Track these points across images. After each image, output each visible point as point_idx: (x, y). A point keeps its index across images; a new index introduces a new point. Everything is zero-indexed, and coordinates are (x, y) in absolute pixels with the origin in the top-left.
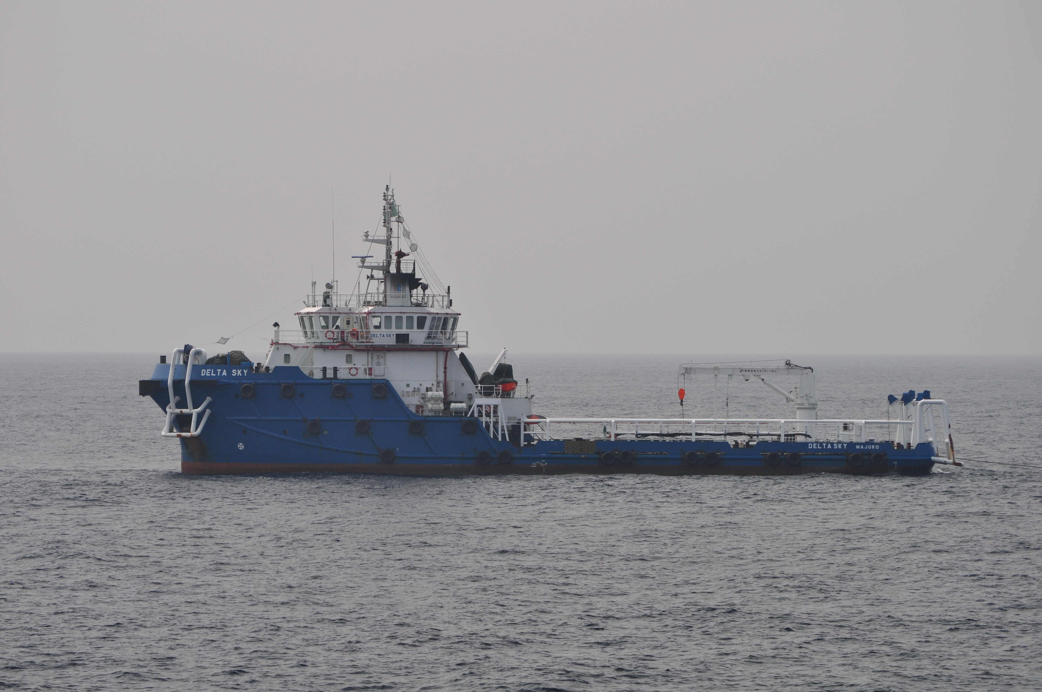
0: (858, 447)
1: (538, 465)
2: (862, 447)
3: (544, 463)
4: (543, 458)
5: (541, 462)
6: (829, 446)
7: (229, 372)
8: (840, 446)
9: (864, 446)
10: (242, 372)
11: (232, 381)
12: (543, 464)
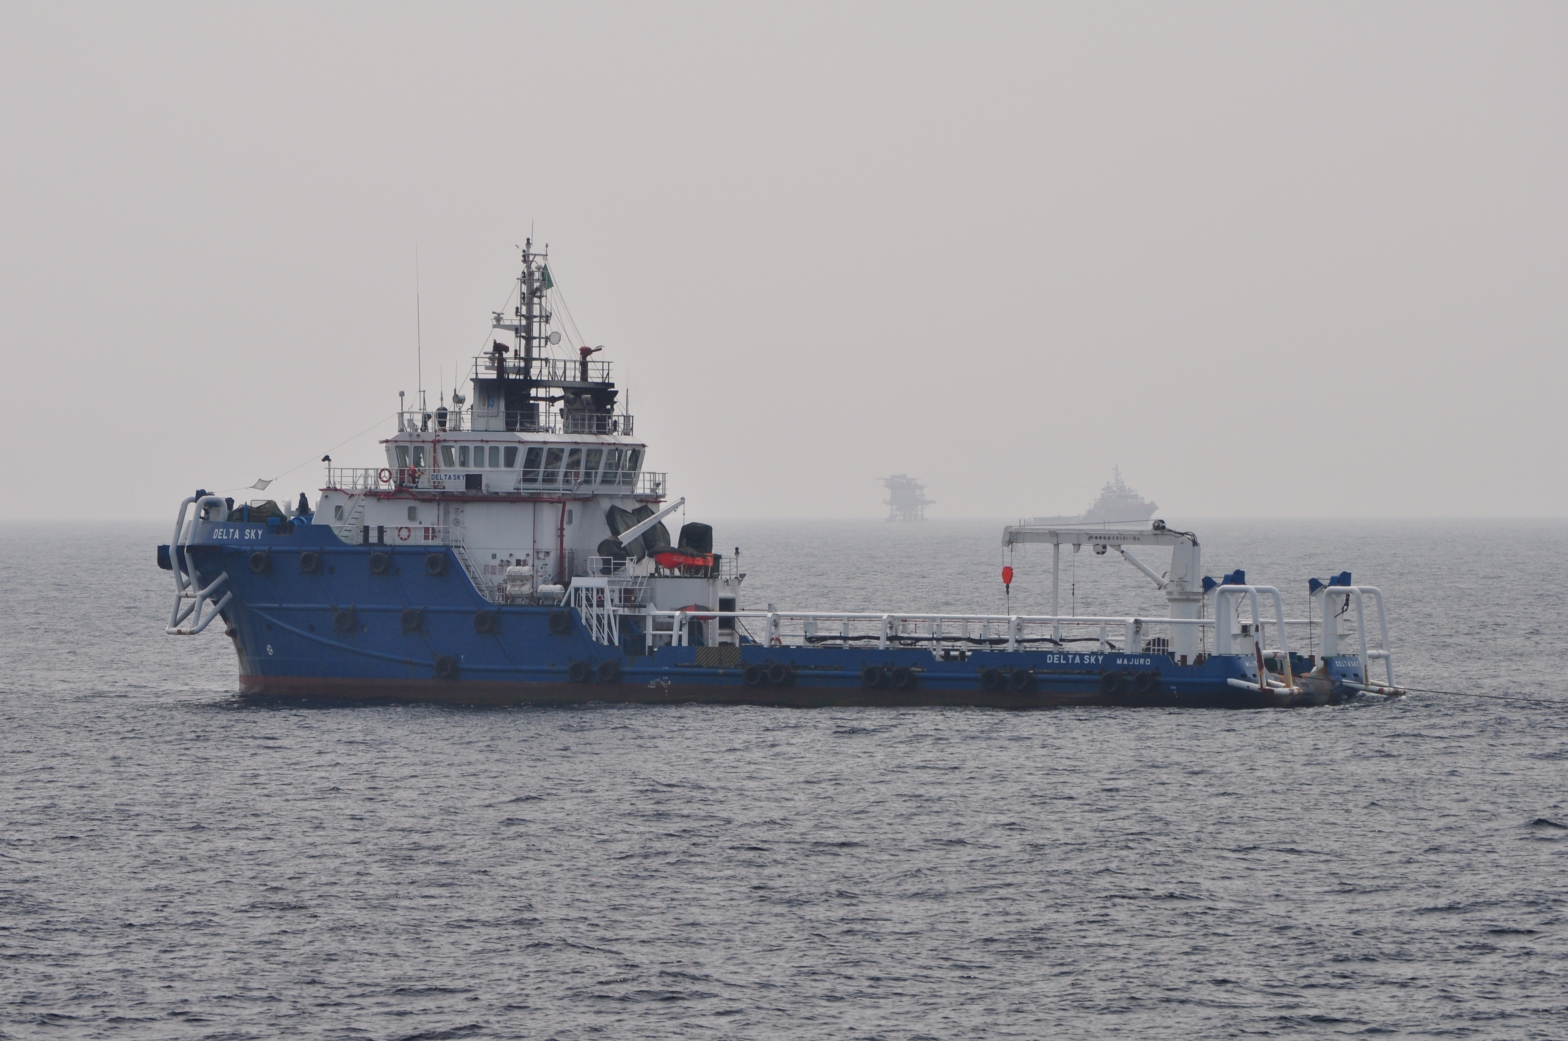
0: (1119, 662)
1: (658, 684)
2: (1126, 662)
3: (666, 681)
4: (667, 673)
5: (662, 680)
6: (1077, 660)
7: (242, 534)
8: (1093, 660)
9: (1129, 660)
10: (256, 534)
11: (243, 548)
12: (666, 683)
